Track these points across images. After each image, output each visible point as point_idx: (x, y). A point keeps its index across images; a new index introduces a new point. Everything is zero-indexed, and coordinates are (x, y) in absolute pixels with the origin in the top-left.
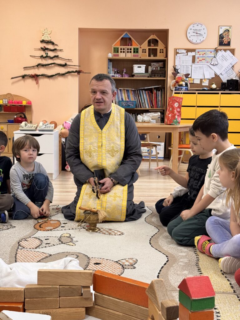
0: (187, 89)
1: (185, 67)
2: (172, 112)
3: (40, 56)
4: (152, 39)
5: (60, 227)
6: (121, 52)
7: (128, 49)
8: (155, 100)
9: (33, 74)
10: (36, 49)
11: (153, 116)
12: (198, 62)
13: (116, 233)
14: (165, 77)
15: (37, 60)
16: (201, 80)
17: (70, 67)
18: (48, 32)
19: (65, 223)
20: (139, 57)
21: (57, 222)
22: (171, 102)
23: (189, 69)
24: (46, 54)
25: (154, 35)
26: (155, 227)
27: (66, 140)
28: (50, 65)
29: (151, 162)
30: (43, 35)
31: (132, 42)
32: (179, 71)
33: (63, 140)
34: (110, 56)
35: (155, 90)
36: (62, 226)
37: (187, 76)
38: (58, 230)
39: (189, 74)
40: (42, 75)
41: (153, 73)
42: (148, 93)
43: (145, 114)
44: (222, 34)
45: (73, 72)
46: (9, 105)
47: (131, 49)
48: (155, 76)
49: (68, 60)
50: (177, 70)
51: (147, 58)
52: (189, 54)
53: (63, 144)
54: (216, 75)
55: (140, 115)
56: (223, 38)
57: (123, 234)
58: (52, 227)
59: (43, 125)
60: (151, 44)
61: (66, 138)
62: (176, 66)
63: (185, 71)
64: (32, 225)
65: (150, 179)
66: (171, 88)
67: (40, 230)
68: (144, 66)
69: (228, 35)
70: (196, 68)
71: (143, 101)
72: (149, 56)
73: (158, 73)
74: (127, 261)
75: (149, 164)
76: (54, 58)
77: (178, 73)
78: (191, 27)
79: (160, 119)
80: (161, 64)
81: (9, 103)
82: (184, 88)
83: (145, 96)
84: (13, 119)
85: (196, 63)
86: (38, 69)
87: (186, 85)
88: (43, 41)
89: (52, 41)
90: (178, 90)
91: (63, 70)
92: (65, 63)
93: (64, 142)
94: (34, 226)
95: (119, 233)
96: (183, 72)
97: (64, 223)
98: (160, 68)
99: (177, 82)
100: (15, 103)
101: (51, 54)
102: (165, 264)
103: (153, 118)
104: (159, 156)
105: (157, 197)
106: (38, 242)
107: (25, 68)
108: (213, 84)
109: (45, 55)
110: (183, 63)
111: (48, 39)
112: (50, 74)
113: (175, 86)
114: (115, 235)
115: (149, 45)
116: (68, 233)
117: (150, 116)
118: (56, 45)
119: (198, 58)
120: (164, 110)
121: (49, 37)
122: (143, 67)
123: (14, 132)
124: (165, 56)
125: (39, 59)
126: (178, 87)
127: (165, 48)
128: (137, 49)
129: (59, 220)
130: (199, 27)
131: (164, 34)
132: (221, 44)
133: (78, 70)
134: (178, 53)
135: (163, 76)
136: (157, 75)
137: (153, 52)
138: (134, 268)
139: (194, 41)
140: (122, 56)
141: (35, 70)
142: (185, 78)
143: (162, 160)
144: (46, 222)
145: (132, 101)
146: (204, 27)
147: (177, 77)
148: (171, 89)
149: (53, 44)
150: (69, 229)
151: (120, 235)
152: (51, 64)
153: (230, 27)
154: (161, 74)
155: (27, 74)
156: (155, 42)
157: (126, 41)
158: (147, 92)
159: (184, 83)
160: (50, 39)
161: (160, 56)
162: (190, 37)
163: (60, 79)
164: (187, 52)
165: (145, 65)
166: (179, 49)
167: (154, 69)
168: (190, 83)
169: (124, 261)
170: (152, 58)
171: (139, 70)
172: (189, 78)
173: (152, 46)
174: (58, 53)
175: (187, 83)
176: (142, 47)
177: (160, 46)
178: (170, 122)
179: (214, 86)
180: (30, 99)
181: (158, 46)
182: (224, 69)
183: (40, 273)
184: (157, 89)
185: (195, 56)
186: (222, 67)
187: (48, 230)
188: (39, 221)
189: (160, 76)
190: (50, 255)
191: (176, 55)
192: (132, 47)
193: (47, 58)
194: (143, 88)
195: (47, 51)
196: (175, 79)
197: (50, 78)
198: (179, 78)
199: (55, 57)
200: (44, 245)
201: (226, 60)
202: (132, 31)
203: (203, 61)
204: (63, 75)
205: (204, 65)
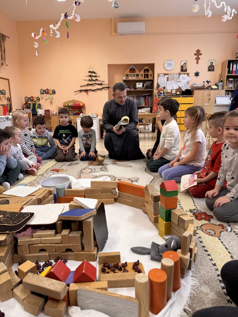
1: (163, 83)
2: (156, 107)
3: (88, 79)
4: (146, 69)
6: (130, 76)
7: (133, 75)
8: (147, 102)
9: (85, 89)
10: (86, 76)
14: (153, 89)
15: (87, 82)
16: (172, 90)
17: (104, 85)
18: (92, 67)
20: (139, 78)
22: (156, 101)
23: (165, 84)
25: (147, 67)
30: (90, 69)
31: (135, 71)
32: (160, 86)
34: (124, 78)
35: (147, 96)
39: (165, 87)
40: (90, 90)
41: (147, 87)
43: (142, 109)
44: (182, 65)
45: (105, 88)
46: (74, 106)
47: (135, 75)
48: (148, 89)
49: (103, 82)
51: (143, 79)
52: (166, 76)
54: (179, 87)
55: (140, 109)
56: (183, 67)
57: (132, 167)
60: (146, 71)
62: (158, 83)
64: (87, 163)
65: (145, 141)
66: (156, 94)
67: (91, 165)
69: (186, 66)
70: (169, 84)
71: (141, 102)
72: (145, 78)
73: (149, 87)
74: (134, 179)
75: (144, 134)
78: (166, 62)
79: (150, 111)
80: (150, 82)
81: (73, 104)
82: (162, 95)
83: (142, 100)
84: (76, 113)
85: (169, 81)
86: (88, 87)
87: (164, 93)
88: (89, 72)
89: (95, 71)
90: (159, 95)
91: (100, 87)
92: (101, 83)
94: (89, 163)
95: (130, 166)
96: (162, 86)
98: (150, 84)
99: (159, 91)
100: (77, 105)
101: (94, 78)
102: (153, 180)
103: (147, 111)
106: (90, 170)
107: (81, 86)
108: (178, 92)
109: (91, 79)
110: (162, 81)
111: (92, 71)
112: (93, 89)
114: (128, 167)
115: (144, 72)
117: (145, 110)
118: (97, 74)
119: (170, 78)
120: (152, 107)
121: (93, 69)
122: (141, 84)
123: (77, 119)
124: (153, 78)
126: (159, 94)
127: (153, 73)
128: (138, 74)
130: (171, 62)
131: (152, 66)
132: (182, 70)
133: (108, 86)
134: (159, 76)
137: (147, 76)
138: (138, 181)
139: (168, 69)
140: (130, 78)
141: (86, 87)
142: (163, 89)
143: (151, 133)
144: (94, 162)
146: (173, 62)
149: (95, 73)
152: (94, 84)
153: (187, 61)
155: (82, 89)
156: (148, 70)
157: (132, 70)
158: (143, 97)
159: (162, 92)
161: (150, 78)
162: (166, 67)
163: (99, 91)
164: (164, 75)
165: (142, 83)
166: (160, 74)
167: (147, 85)
168: (166, 92)
169: (132, 179)
171: (139, 85)
172: (165, 89)
173: (146, 73)
174: (98, 78)
176: (141, 73)
177: (150, 72)
178: (155, 112)
179: (178, 93)
180: (84, 102)
182: (183, 84)
183: (92, 182)
185: (168, 77)
187: (95, 165)
189: (150, 89)
190: (97, 176)
192: (136, 74)
193: (92, 81)
194: (141, 95)
195: (92, 77)
196: (158, 90)
197: (94, 91)
198: (160, 89)
199: (96, 80)
200: (93, 172)
201: (185, 79)
202: (135, 65)
203: (173, 80)
204: (100, 89)
205: (173, 82)
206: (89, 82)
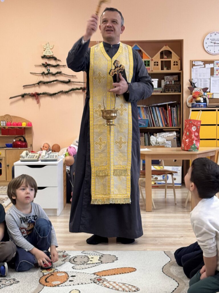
0: (206, 106)
1: (203, 80)
2: (190, 137)
3: (41, 72)
4: (165, 51)
5: (68, 281)
8: (169, 118)
9: (34, 93)
10: (36, 66)
11: (168, 136)
12: (217, 75)
13: (130, 289)
14: (180, 92)
15: (37, 77)
17: (74, 84)
18: (50, 46)
19: (74, 275)
20: (151, 70)
21: (64, 274)
22: (188, 126)
23: (207, 83)
24: (47, 70)
25: (167, 46)
26: (174, 279)
27: (70, 168)
28: (53, 83)
29: (167, 189)
30: (44, 50)
31: (142, 54)
32: (196, 85)
33: (68, 168)
35: (169, 106)
36: (71, 280)
37: (205, 90)
38: (66, 285)
39: (207, 89)
40: (44, 94)
41: (167, 88)
42: (162, 110)
43: (159, 134)
45: (77, 89)
46: (7, 127)
48: (170, 91)
49: (72, 77)
50: (194, 84)
51: (160, 71)
52: (207, 66)
53: (68, 173)
55: (153, 135)
57: (138, 290)
58: (59, 281)
59: (46, 154)
60: (164, 56)
61: (71, 167)
62: (192, 79)
63: (203, 85)
64: (38, 279)
66: (188, 103)
67: (46, 286)
68: (156, 80)
70: (215, 81)
71: (156, 119)
72: (162, 69)
73: (172, 88)
75: (164, 192)
76: (57, 75)
77: (195, 87)
78: (208, 36)
79: (175, 140)
80: (175, 77)
81: (7, 125)
82: (202, 105)
83: (158, 114)
84: (11, 143)
85: (215, 76)
86: (39, 87)
88: (44, 57)
89: (54, 56)
90: (195, 107)
91: (66, 87)
92: (69, 80)
93: (68, 170)
94: (40, 280)
95: (134, 289)
96: (201, 85)
97: (72, 275)
98: (175, 81)
99: (194, 97)
100: (14, 125)
101: (53, 70)
103: (168, 138)
104: (175, 182)
105: (175, 237)
107: (25, 86)
109: (46, 72)
110: (200, 76)
111: (49, 55)
112: (52, 92)
113: (191, 101)
114: (130, 291)
115: (162, 57)
116: (77, 290)
117: (164, 136)
118: (59, 60)
120: (180, 129)
121: (51, 52)
123: (15, 163)
124: (180, 69)
125: (40, 76)
126: (195, 103)
127: (179, 59)
128: (149, 62)
129: (66, 271)
130: (217, 37)
131: (177, 45)
133: (83, 87)
134: (194, 65)
135: (178, 91)
136: (171, 90)
137: (167, 65)
139: (212, 52)
141: (35, 88)
143: (180, 187)
144: (52, 275)
145: (144, 120)
147: (194, 91)
148: (187, 106)
149: (55, 59)
150: (78, 284)
151: (135, 291)
152: (53, 81)
154: (175, 88)
155: (28, 93)
156: (168, 54)
158: (160, 109)
160: (52, 54)
161: (174, 69)
162: (207, 47)
163: (63, 97)
164: (204, 64)
166: (195, 61)
167: (168, 83)
168: (209, 99)
170: (165, 71)
172: (208, 92)
173: (165, 58)
174: (62, 69)
175: (206, 98)
176: (153, 60)
177: (174, 58)
178: (188, 147)
180: (30, 120)
181: (171, 58)
184: (172, 105)
185: (213, 68)
187: (55, 286)
188: (45, 274)
189: (175, 91)
191: (192, 67)
193: (49, 75)
194: (155, 105)
195: (48, 68)
196: (191, 94)
197: (52, 96)
198: (197, 93)
199: (58, 73)
204: (67, 92)
206: (42, 77)
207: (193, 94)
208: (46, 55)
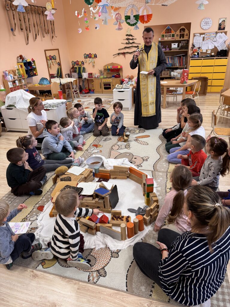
0: (198, 57)
1: (199, 43)
2: (184, 77)
3: (126, 43)
4: (182, 28)
6: (165, 37)
7: (169, 35)
8: (182, 62)
9: (123, 52)
10: (124, 40)
13: (145, 144)
14: (187, 49)
15: (124, 45)
16: (207, 50)
18: (130, 30)
20: (175, 39)
23: (201, 44)
25: (183, 26)
26: (161, 141)
30: (127, 32)
31: (171, 31)
32: (195, 46)
34: (160, 39)
37: (199, 48)
39: (200, 47)
40: (127, 53)
41: (182, 48)
42: (179, 58)
43: (175, 71)
44: (220, 23)
46: (112, 68)
47: (170, 35)
49: (139, 44)
51: (179, 39)
52: (202, 36)
54: (215, 47)
55: (173, 71)
56: (221, 25)
59: (125, 85)
62: (194, 43)
63: (198, 46)
64: (117, 139)
66: (190, 55)
67: (120, 141)
69: (224, 24)
70: (205, 43)
71: (176, 63)
72: (180, 38)
73: (184, 47)
74: (146, 158)
77: (195, 47)
78: (203, 20)
80: (186, 42)
82: (196, 56)
83: (177, 60)
84: (114, 76)
85: (205, 41)
86: (125, 50)
87: (198, 53)
88: (127, 35)
90: (193, 57)
91: (136, 49)
92: (138, 46)
98: (186, 44)
99: (194, 52)
100: (115, 67)
101: (131, 41)
102: (158, 160)
103: (179, 73)
106: (118, 147)
107: (119, 50)
108: (212, 53)
109: (128, 42)
110: (198, 41)
112: (130, 52)
113: (192, 55)
115: (180, 32)
119: (206, 38)
122: (177, 44)
124: (188, 38)
127: (189, 33)
128: (174, 35)
130: (208, 20)
131: (188, 26)
132: (220, 29)
134: (195, 36)
137: (182, 36)
138: (147, 161)
139: (205, 28)
140: (166, 39)
141: (123, 50)
142: (198, 50)
144: (122, 137)
145: (170, 63)
146: (210, 20)
147: (194, 49)
148: (190, 57)
149: (132, 36)
152: (131, 47)
153: (226, 18)
155: (120, 52)
156: (184, 30)
157: (168, 31)
159: (196, 54)
160: (130, 33)
161: (186, 38)
162: (202, 26)
164: (200, 35)
165: (177, 43)
166: (196, 33)
167: (183, 45)
168: (200, 52)
170: (182, 39)
171: (174, 46)
173: (182, 32)
174: (135, 41)
176: (176, 33)
177: (186, 32)
180: (121, 64)
184: (183, 56)
185: (204, 37)
186: (219, 42)
187: (122, 141)
189: (185, 49)
190: (121, 154)
193: (129, 44)
194: (176, 56)
195: (129, 40)
196: (192, 51)
197: (131, 54)
199: (133, 42)
200: (120, 149)
201: (221, 38)
202: (172, 25)
203: (209, 39)
205: (209, 41)
206: (126, 45)
207: (193, 51)
208: (128, 34)
